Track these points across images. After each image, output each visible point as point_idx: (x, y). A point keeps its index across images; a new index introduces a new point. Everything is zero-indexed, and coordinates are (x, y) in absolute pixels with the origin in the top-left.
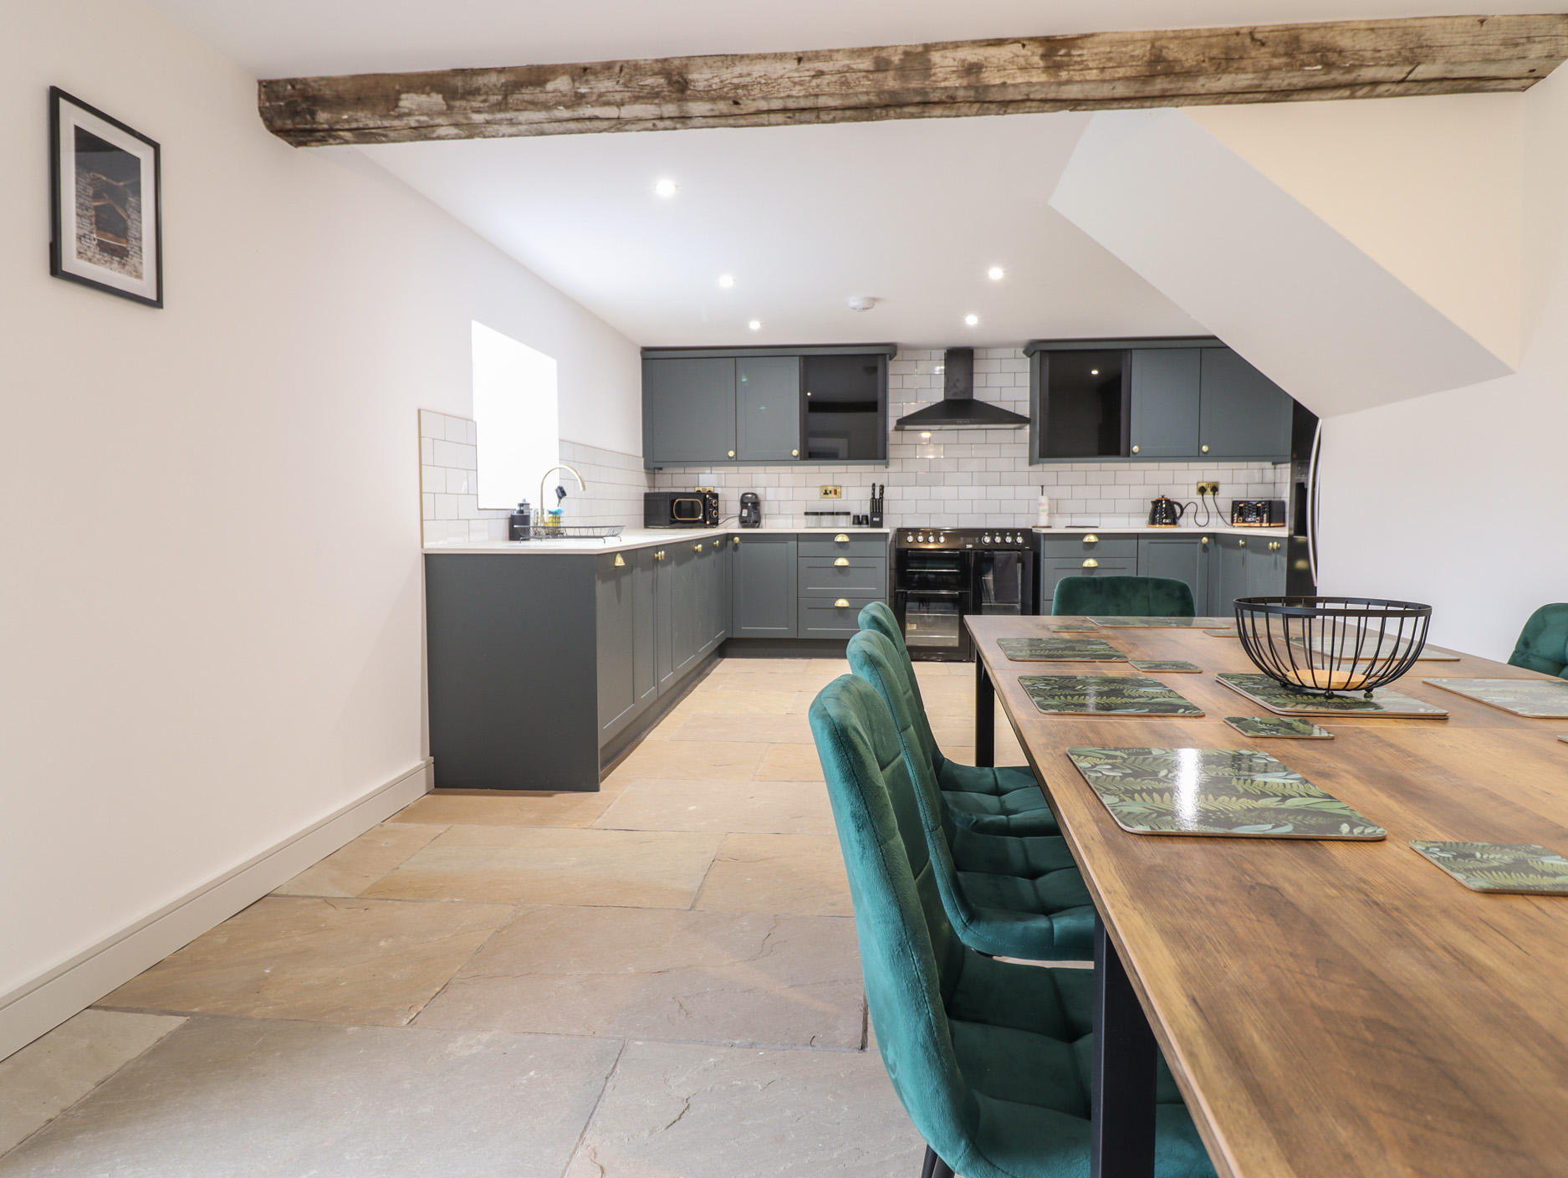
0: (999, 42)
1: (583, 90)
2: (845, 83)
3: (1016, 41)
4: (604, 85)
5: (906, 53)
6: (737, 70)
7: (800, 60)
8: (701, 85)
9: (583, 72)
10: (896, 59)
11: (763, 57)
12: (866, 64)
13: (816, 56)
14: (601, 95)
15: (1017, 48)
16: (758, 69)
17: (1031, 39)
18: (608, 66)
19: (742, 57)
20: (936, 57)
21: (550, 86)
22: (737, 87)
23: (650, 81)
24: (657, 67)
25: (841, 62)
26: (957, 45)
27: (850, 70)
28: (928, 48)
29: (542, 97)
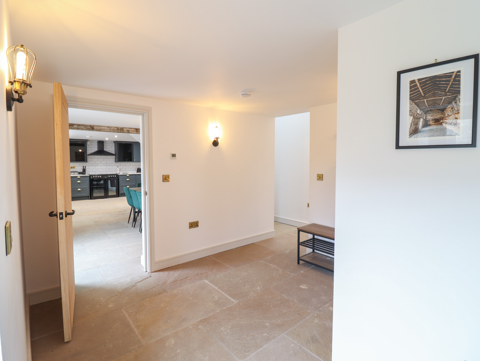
0: (131, 128)
1: (79, 127)
2: (114, 130)
3: (133, 128)
4: (82, 127)
5: (121, 128)
6: (100, 127)
7: (108, 127)
8: (95, 129)
9: (79, 125)
10: (120, 129)
11: (104, 126)
12: (116, 129)
13: (110, 127)
14: (82, 128)
15: (133, 129)
16: (103, 128)
17: (135, 128)
18: (83, 125)
19: (101, 126)
20: (124, 129)
21: (74, 126)
22: (100, 129)
23: (88, 127)
24: (90, 126)
25: (113, 128)
26: (126, 128)
27: (114, 129)
28: (123, 128)
29: (73, 128)
